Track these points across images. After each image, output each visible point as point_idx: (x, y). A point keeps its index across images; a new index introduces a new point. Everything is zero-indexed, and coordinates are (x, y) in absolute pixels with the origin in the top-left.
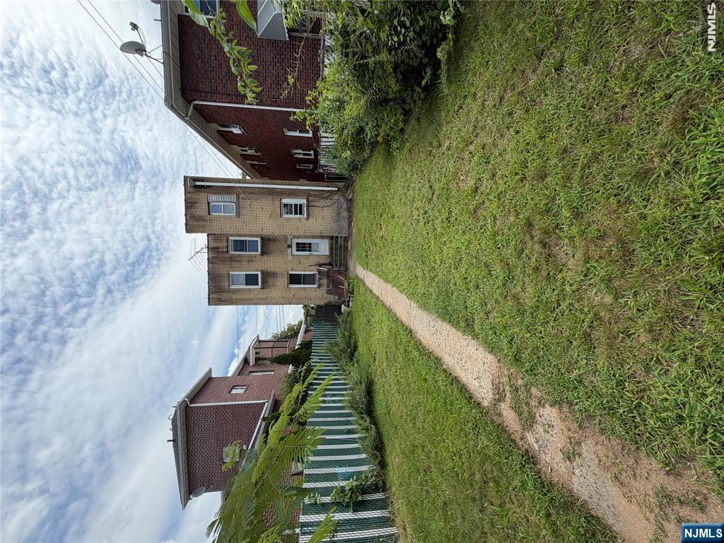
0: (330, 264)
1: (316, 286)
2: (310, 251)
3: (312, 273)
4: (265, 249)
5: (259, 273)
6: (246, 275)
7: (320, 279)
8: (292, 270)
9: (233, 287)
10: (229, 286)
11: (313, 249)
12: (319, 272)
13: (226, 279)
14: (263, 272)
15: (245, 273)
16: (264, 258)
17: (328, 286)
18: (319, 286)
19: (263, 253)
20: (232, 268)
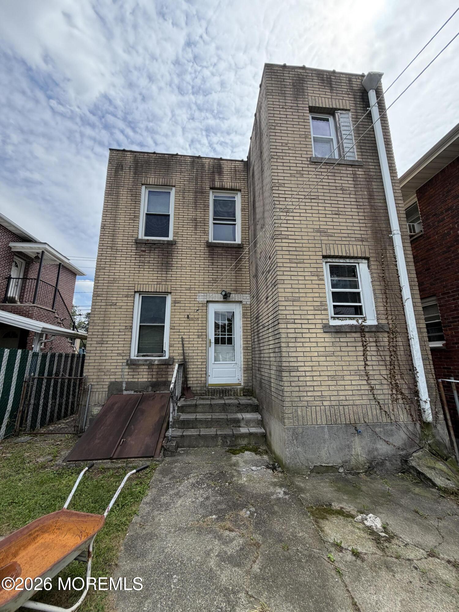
0: (186, 389)
1: (133, 357)
2: (217, 341)
3: (166, 348)
4: (220, 251)
5: (170, 238)
6: (169, 215)
7: (150, 364)
8: (175, 302)
9: (144, 192)
10: (147, 185)
11: (221, 347)
12: (168, 364)
13: (161, 181)
14: (171, 244)
15: (172, 213)
16: (202, 249)
17: (130, 386)
18: (132, 364)
19: (211, 246)
20: (182, 192)
